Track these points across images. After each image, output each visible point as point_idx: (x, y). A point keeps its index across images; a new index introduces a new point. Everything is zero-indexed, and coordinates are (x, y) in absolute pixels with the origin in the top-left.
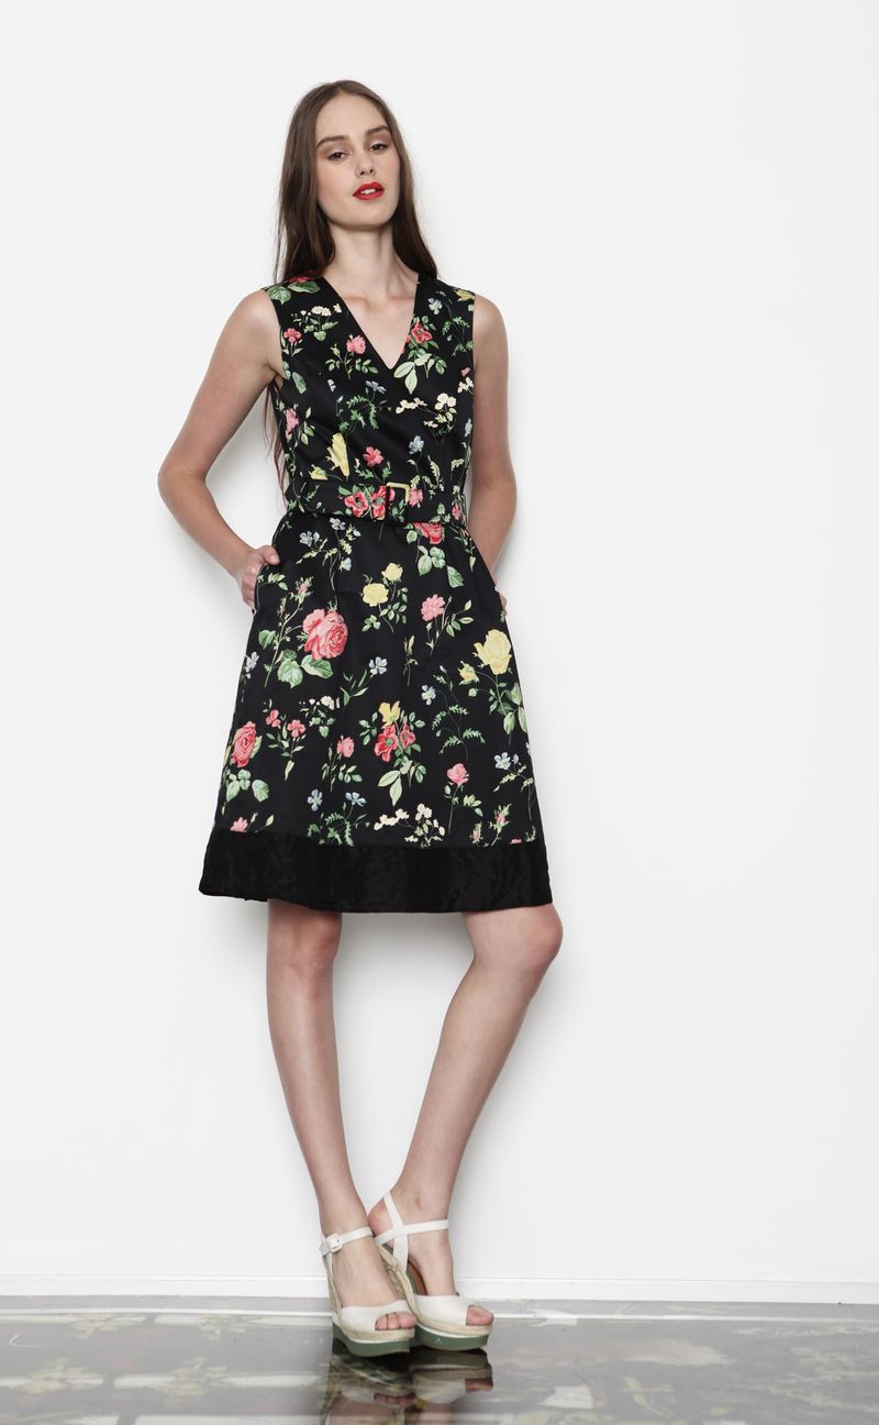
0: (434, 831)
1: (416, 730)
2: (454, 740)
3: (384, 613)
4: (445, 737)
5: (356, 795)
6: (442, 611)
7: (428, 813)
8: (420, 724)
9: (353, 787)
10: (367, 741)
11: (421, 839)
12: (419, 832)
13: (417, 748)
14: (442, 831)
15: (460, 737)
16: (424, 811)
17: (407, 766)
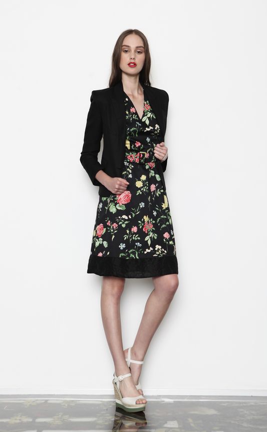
0: (163, 252)
1: (153, 224)
2: (164, 226)
3: (142, 189)
4: (161, 225)
5: (139, 243)
6: (155, 189)
7: (160, 247)
8: (154, 222)
9: (138, 241)
10: (141, 227)
11: (159, 255)
12: (158, 253)
13: (154, 229)
14: (166, 252)
15: (165, 224)
16: (158, 247)
17: (151, 234)
